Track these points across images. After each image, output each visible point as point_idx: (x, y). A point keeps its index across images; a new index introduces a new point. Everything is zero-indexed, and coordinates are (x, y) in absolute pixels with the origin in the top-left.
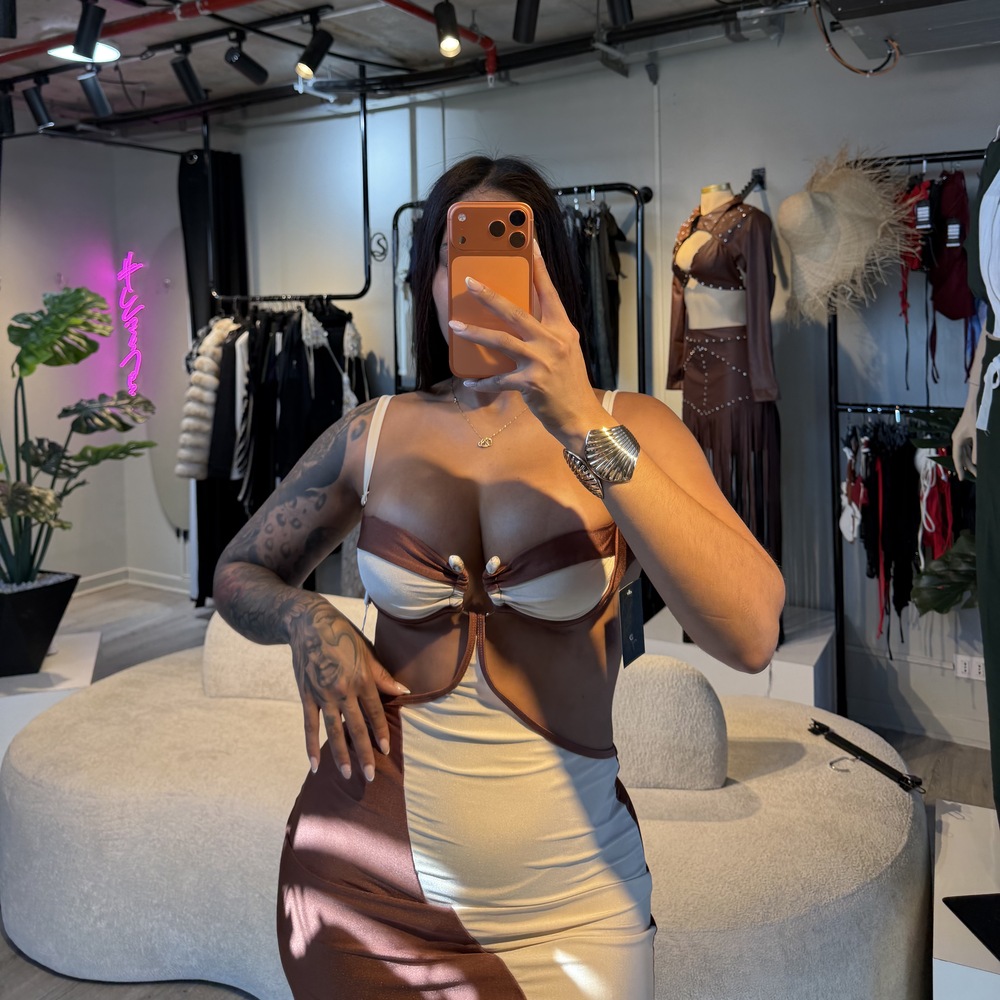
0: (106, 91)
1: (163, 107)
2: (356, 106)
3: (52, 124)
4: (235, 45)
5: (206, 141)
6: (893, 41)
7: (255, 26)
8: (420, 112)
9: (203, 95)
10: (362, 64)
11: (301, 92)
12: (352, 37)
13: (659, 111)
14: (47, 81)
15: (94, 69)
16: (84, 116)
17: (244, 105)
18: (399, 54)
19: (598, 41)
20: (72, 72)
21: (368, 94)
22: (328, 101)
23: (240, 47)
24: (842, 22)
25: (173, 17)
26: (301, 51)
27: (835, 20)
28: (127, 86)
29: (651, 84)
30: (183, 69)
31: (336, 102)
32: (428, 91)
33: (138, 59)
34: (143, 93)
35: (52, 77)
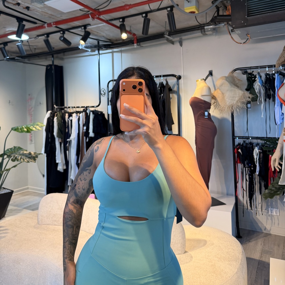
0: (24, 48)
1: (40, 52)
2: (97, 52)
3: (8, 57)
4: (62, 35)
5: (53, 62)
6: (248, 35)
7: (68, 30)
8: (115, 54)
9: (53, 49)
10: (98, 41)
11: (81, 48)
12: (96, 33)
13: (183, 54)
14: (7, 45)
15: (21, 42)
16: (18, 55)
17: (64, 52)
18: (109, 38)
19: (166, 35)
20: (14, 43)
21: (100, 49)
22: (88, 51)
23: (63, 36)
24: (234, 30)
25: (45, 27)
26: (81, 37)
27: (232, 29)
28: (31, 47)
29: (180, 46)
30: (47, 42)
31: (91, 51)
32: (117, 48)
33: (34, 39)
34: (35, 49)
35: (8, 44)
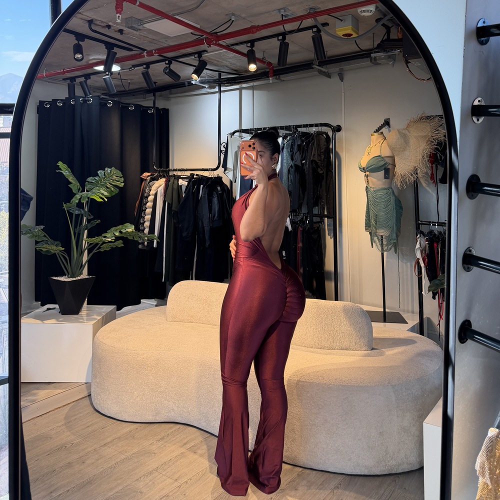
0: (114, 83)
3: (91, 96)
4: (168, 66)
5: (154, 103)
8: (243, 91)
9: (154, 84)
10: (220, 73)
11: (194, 83)
13: (344, 93)
14: (90, 78)
15: (109, 74)
17: (170, 89)
18: (235, 68)
19: (315, 64)
21: (222, 85)
22: (205, 87)
24: (409, 60)
25: (144, 56)
28: (123, 81)
29: (340, 81)
30: (146, 75)
31: (209, 88)
32: (247, 83)
33: (128, 70)
34: (129, 83)
35: (92, 76)
